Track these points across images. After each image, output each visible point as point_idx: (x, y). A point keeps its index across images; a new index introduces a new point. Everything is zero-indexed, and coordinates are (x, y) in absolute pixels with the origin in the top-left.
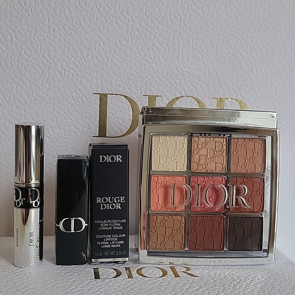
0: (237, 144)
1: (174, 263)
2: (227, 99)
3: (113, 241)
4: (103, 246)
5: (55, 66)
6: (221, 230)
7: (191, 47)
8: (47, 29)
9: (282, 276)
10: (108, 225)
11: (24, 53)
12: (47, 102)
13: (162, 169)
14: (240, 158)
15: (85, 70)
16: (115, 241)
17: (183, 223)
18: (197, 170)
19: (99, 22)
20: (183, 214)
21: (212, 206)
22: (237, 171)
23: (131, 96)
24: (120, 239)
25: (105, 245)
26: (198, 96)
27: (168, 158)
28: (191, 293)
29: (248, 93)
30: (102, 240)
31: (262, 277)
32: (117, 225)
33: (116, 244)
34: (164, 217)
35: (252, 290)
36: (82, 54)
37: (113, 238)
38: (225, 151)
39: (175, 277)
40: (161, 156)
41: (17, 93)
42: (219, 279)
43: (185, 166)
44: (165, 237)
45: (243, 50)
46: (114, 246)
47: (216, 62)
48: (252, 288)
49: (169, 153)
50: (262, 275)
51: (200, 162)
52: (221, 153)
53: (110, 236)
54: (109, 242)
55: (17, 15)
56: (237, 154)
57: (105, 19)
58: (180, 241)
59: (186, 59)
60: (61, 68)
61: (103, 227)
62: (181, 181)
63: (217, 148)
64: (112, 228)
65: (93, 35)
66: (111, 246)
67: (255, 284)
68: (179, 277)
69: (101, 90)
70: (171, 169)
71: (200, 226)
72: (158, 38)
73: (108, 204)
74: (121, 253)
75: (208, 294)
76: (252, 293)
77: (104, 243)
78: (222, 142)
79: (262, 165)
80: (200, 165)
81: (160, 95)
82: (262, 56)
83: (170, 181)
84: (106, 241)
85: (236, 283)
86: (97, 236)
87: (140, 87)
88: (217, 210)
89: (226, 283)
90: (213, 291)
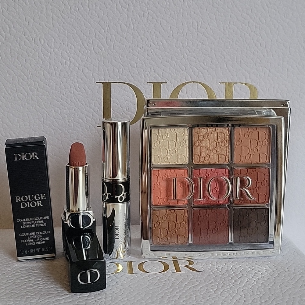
0: (240, 134)
1: (177, 257)
2: (236, 83)
3: (38, 238)
4: (27, 244)
5: (56, 55)
6: (226, 223)
7: (195, 30)
8: (46, 18)
9: (287, 270)
10: (30, 223)
11: (23, 44)
12: (50, 93)
13: (163, 163)
14: (243, 148)
15: (87, 58)
16: (40, 238)
17: (186, 217)
18: (199, 162)
19: (98, 8)
20: (186, 207)
21: (215, 199)
22: (241, 162)
23: (135, 84)
24: (44, 236)
25: (30, 242)
26: (205, 81)
27: (168, 151)
28: (189, 289)
29: (259, 76)
30: (26, 238)
31: (266, 272)
32: (40, 222)
33: (41, 241)
34: (166, 211)
35: (252, 286)
36: (82, 43)
37: (37, 235)
38: (228, 142)
39: (176, 272)
40: (161, 149)
41: (19, 85)
42: (221, 273)
43: (187, 159)
44: (168, 231)
45: (251, 31)
46: (39, 243)
47: (223, 45)
48: (253, 284)
49: (169, 145)
50: (266, 269)
51: (202, 154)
52: (223, 144)
53: (33, 233)
54: (34, 239)
55: (14, 4)
56: (241, 144)
57: (104, 4)
58: (184, 235)
59: (192, 43)
60: (62, 58)
61: (25, 225)
62: (183, 174)
63: (219, 139)
64: (35, 225)
65: (93, 22)
66: (36, 243)
67: (257, 280)
68: (180, 272)
69: (104, 78)
70: (172, 163)
71: (204, 219)
72: (161, 21)
73: (28, 202)
74: (47, 250)
75: (206, 291)
76: (252, 289)
77: (28, 241)
78: (225, 132)
79: (267, 154)
80: (202, 157)
81: (165, 82)
82: (273, 36)
83: (171, 174)
84: (30, 239)
85: (237, 278)
86: (21, 235)
87: (144, 74)
88: (220, 202)
89: (227, 279)
90: (212, 288)
